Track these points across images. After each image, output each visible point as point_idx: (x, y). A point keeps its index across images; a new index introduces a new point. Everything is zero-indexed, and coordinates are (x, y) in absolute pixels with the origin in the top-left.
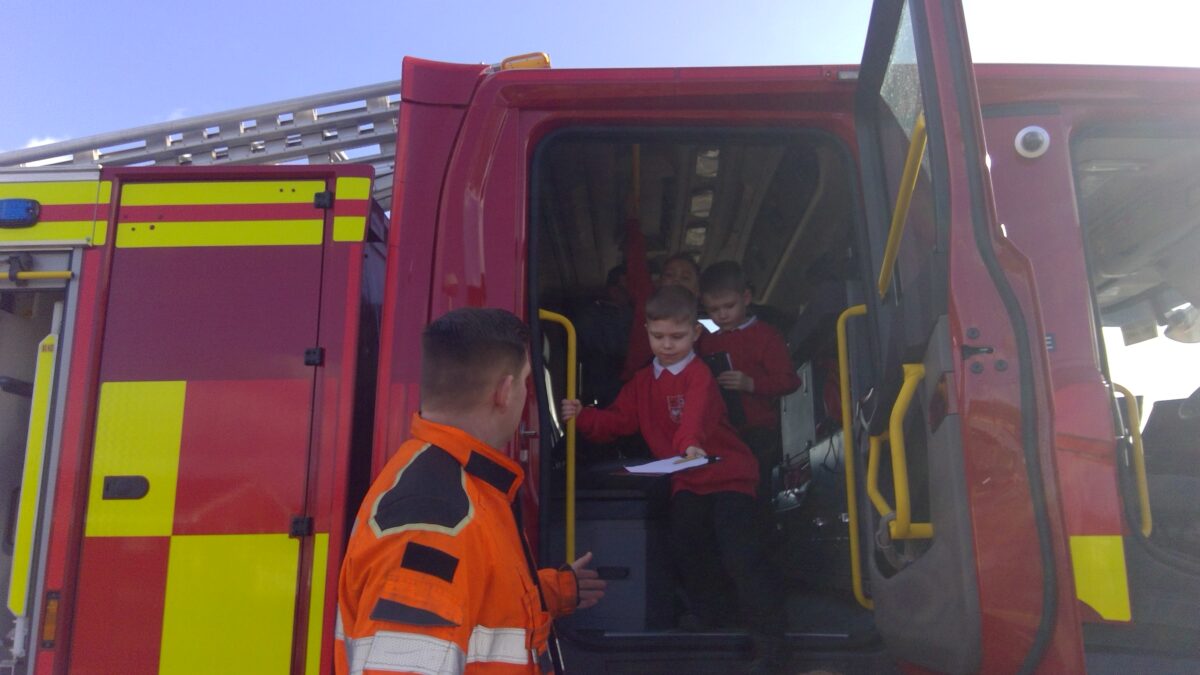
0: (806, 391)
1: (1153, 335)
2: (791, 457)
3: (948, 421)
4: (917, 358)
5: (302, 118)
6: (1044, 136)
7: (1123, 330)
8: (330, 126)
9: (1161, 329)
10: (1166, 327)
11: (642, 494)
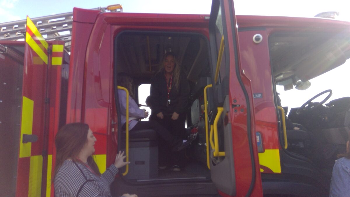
0: (197, 107)
1: (292, 88)
2: (194, 124)
3: (228, 125)
4: (221, 105)
5: (45, 23)
6: (261, 37)
7: (284, 87)
8: (54, 25)
9: (294, 87)
10: (295, 86)
11: (149, 140)
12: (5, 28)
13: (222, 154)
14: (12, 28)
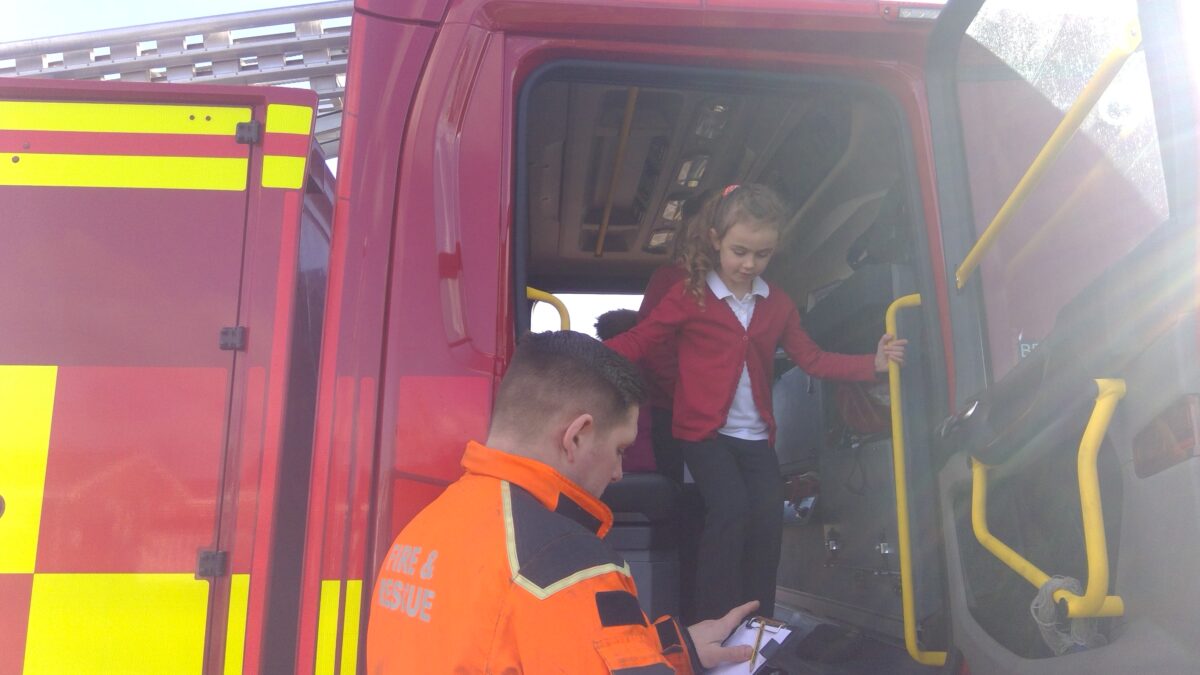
5: (216, 41)
11: (646, 519)
12: (59, 57)
14: (87, 56)
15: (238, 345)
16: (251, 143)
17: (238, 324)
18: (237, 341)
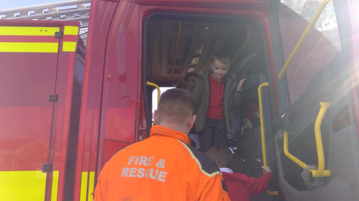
5: (53, 10)
8: (63, 14)
12: (4, 16)
13: (327, 173)
14: (13, 15)
15: (55, 100)
16: (59, 38)
17: (55, 93)
18: (55, 99)
